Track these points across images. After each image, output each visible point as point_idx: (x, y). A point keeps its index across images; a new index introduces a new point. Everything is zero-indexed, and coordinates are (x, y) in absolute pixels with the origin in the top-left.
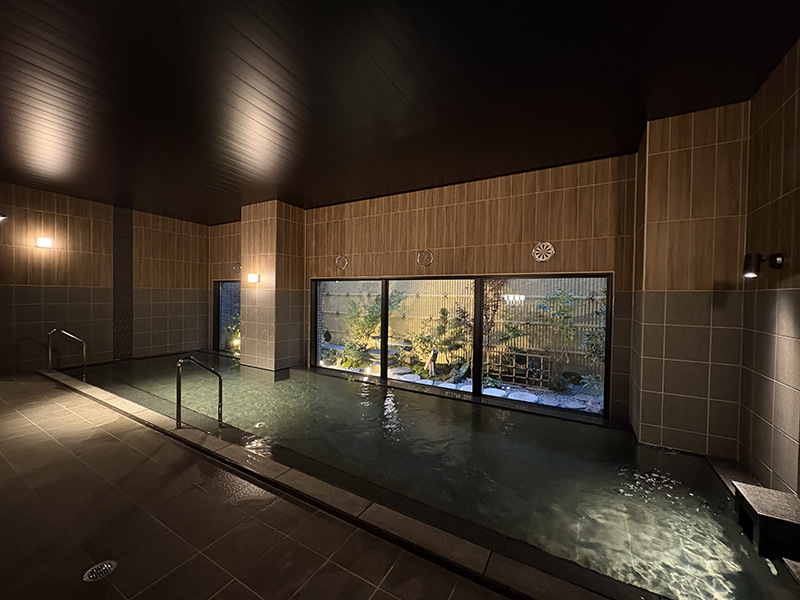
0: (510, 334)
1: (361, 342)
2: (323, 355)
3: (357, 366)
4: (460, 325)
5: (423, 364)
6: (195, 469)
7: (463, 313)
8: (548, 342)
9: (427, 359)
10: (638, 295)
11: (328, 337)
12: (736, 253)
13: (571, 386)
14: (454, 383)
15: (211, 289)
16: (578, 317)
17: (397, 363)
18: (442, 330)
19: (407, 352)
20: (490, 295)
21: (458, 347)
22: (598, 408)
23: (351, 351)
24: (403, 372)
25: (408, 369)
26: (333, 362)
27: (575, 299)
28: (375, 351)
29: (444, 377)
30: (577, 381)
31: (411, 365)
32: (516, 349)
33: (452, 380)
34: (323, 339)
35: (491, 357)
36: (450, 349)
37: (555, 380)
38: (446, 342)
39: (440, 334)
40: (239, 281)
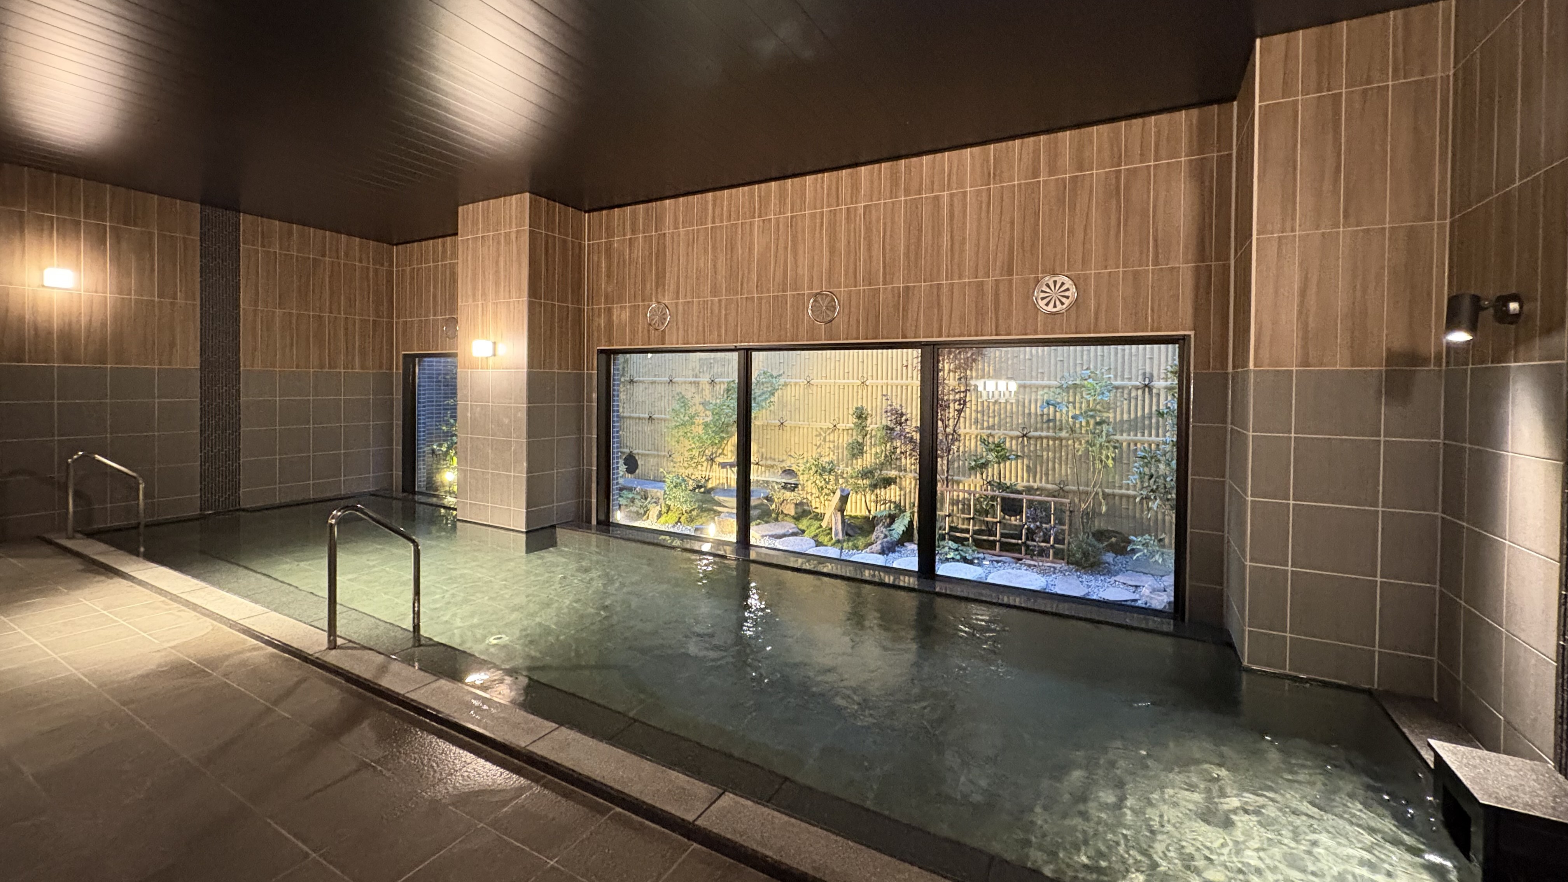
0: (991, 456)
1: (697, 475)
2: (623, 501)
3: (691, 520)
4: (892, 439)
5: (819, 517)
6: (365, 731)
7: (899, 417)
8: (1064, 471)
9: (828, 508)
10: (1240, 380)
11: (632, 464)
12: (1429, 294)
13: (1109, 557)
14: (883, 552)
15: (398, 370)
16: (1122, 421)
17: (766, 515)
18: (857, 450)
19: (788, 495)
20: (949, 378)
21: (888, 482)
22: (1162, 600)
23: (678, 493)
24: (781, 531)
25: (789, 526)
26: (643, 514)
27: (1117, 388)
28: (726, 491)
29: (861, 542)
30: (1122, 548)
31: (797, 518)
32: (1001, 486)
33: (877, 547)
34: (622, 468)
35: (954, 502)
36: (874, 486)
37: (1079, 547)
38: (866, 474)
39: (854, 456)
40: (455, 355)
